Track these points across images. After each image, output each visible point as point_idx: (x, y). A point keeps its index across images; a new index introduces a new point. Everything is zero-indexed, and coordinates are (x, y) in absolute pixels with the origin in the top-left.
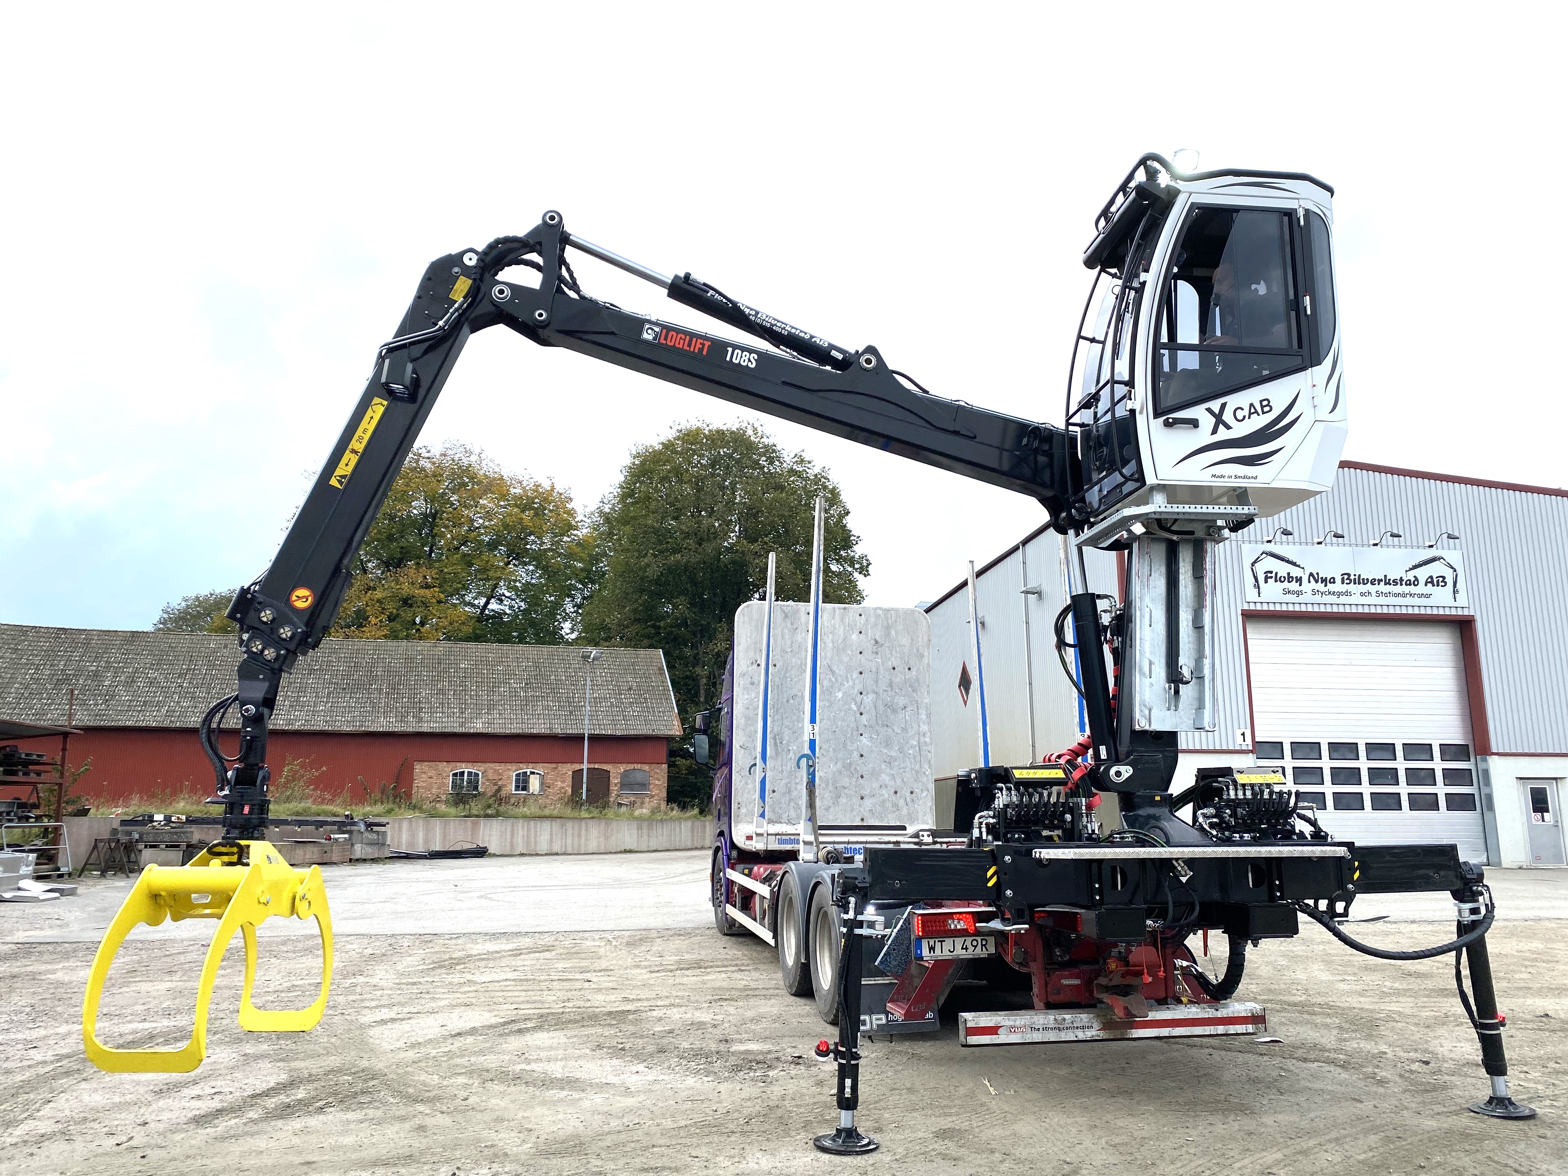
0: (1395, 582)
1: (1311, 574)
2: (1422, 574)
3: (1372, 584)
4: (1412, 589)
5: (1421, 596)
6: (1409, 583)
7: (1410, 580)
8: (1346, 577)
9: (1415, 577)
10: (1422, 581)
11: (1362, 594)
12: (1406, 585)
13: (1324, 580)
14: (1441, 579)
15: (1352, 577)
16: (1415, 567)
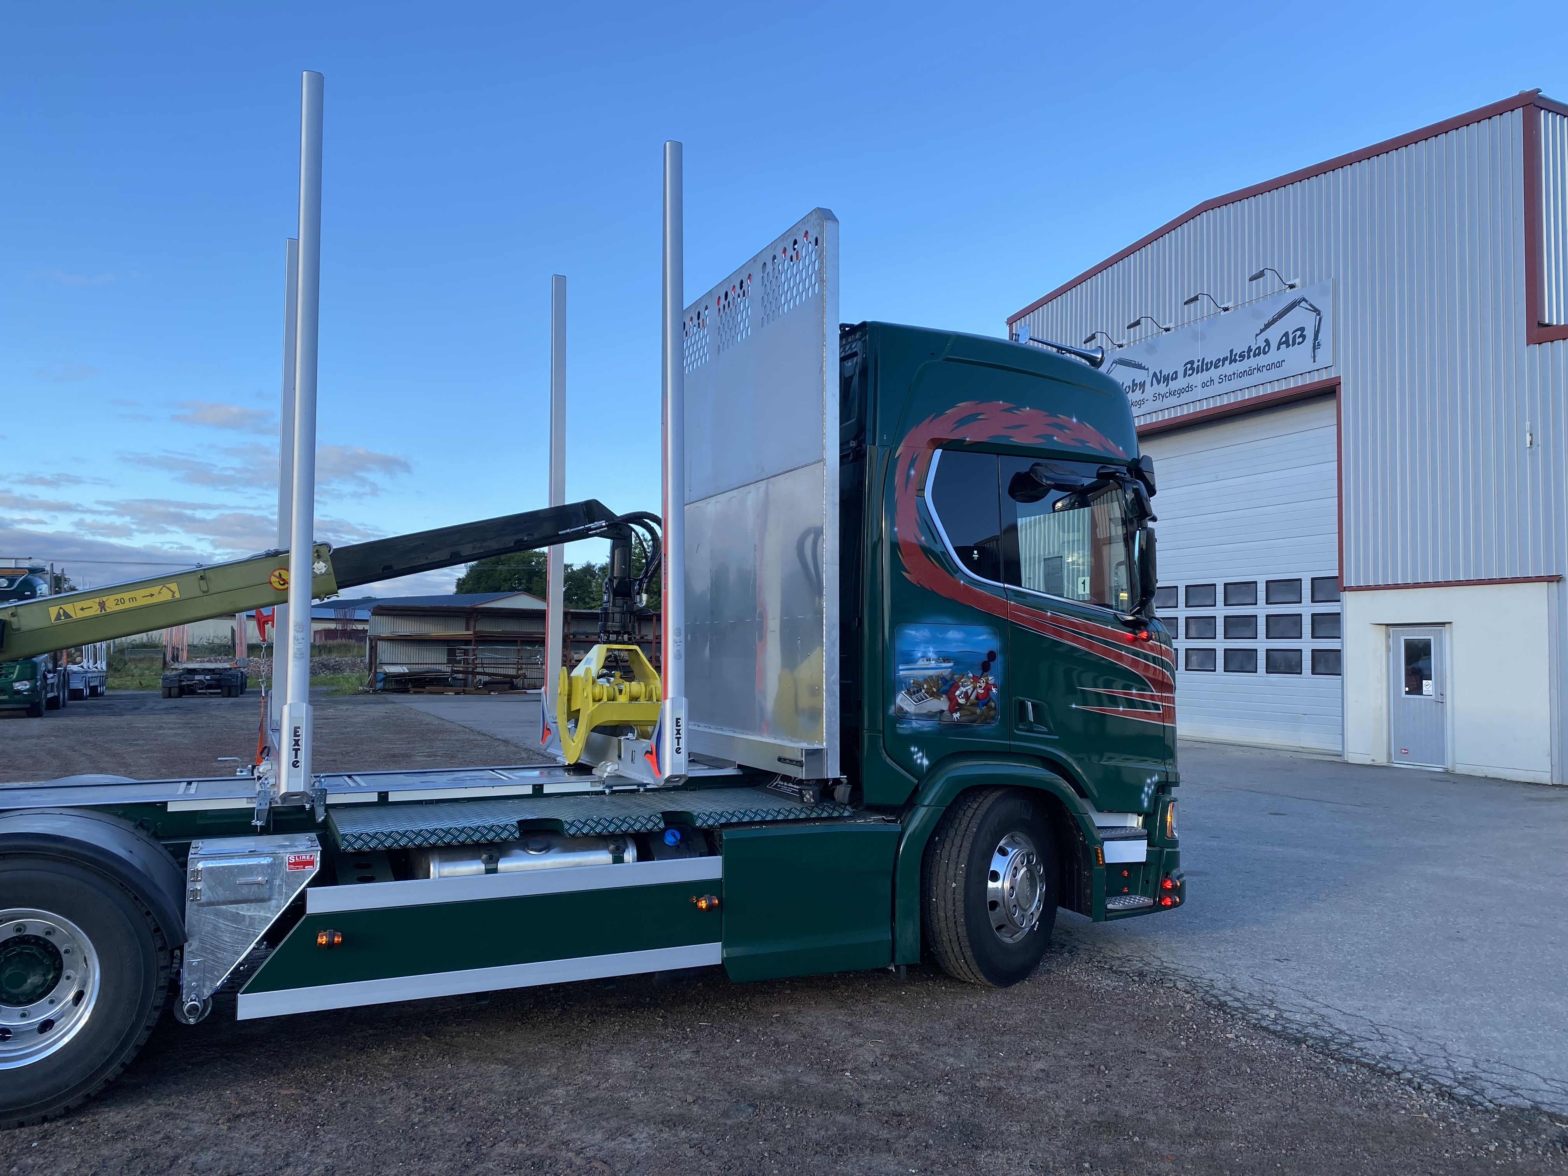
0: (1242, 356)
1: (1155, 375)
2: (1275, 334)
3: (1216, 367)
4: (1262, 360)
5: (1269, 367)
6: (1259, 352)
7: (1259, 348)
8: (1189, 366)
9: (1267, 341)
10: (1274, 345)
11: (1204, 385)
12: (1254, 356)
13: (1167, 379)
14: (1299, 333)
15: (1195, 366)
16: (1267, 326)
